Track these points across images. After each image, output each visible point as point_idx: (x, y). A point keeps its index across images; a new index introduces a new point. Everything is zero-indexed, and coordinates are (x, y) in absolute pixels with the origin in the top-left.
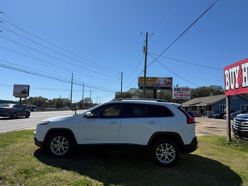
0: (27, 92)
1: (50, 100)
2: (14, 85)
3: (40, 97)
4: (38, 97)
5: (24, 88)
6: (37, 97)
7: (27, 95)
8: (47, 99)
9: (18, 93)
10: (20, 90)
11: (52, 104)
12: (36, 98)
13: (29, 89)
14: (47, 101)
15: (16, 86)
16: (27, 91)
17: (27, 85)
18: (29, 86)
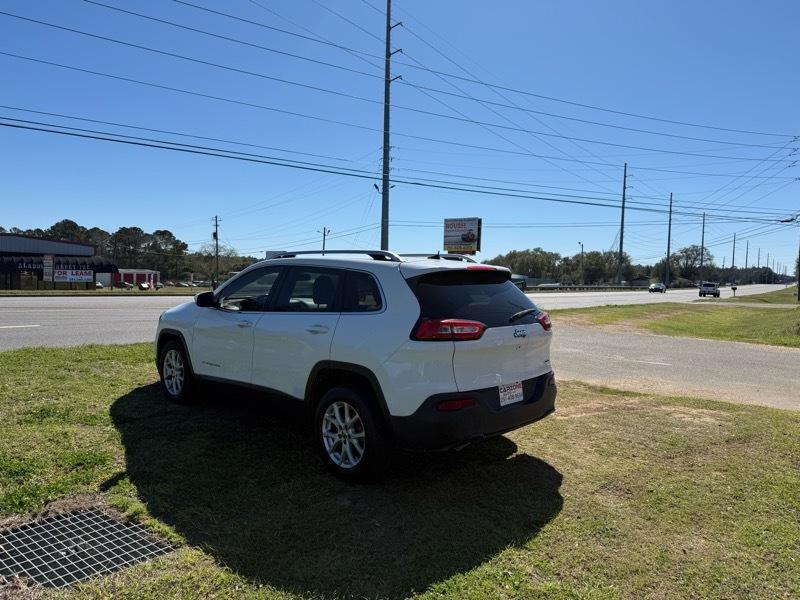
0: (476, 237)
1: (566, 259)
2: (446, 220)
3: (537, 250)
4: (531, 250)
5: (468, 227)
6: (528, 250)
7: (474, 246)
8: (557, 257)
9: (456, 243)
10: (458, 234)
11: (573, 270)
12: (526, 253)
13: (479, 230)
14: (557, 263)
15: (449, 224)
16: (476, 234)
17: (474, 219)
18: (480, 221)
